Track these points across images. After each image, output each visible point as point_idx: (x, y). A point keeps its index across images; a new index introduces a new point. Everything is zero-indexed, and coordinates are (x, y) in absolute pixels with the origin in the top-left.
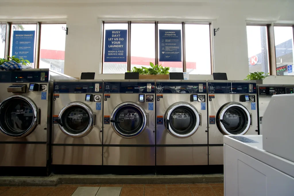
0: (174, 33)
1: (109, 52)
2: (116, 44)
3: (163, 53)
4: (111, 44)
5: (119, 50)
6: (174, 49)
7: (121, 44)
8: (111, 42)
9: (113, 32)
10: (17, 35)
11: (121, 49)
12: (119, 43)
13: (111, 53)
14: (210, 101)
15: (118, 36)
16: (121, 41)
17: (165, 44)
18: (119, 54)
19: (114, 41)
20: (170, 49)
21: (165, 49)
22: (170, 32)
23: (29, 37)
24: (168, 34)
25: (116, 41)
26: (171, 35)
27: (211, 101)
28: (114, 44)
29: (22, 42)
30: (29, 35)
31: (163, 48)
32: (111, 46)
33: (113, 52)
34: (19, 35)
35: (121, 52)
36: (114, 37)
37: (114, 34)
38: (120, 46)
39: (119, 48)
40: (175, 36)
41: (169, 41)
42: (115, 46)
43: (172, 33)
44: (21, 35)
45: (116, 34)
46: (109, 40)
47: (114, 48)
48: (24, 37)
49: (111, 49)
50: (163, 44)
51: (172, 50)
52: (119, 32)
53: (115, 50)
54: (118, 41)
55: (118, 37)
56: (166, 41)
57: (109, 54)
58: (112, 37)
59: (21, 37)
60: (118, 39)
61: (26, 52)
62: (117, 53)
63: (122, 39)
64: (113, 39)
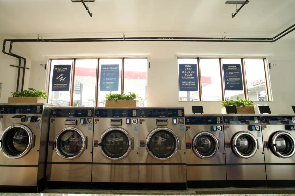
0: (235, 67)
1: (183, 82)
2: (188, 76)
3: (228, 83)
4: (184, 76)
5: (192, 81)
6: (236, 80)
7: (192, 76)
8: (184, 74)
9: (185, 66)
10: (104, 68)
11: (192, 80)
12: (191, 75)
13: (185, 83)
15: (189, 69)
16: (192, 73)
17: (229, 76)
18: (192, 84)
19: (186, 73)
20: (233, 80)
21: (229, 79)
22: (231, 66)
23: (114, 69)
24: (230, 67)
25: (188, 73)
26: (233, 68)
28: (186, 76)
29: (108, 74)
30: (114, 68)
31: (228, 79)
32: (184, 78)
33: (186, 82)
34: (106, 68)
35: (193, 82)
36: (186, 70)
37: (186, 68)
38: (192, 78)
39: (191, 79)
40: (236, 69)
41: (232, 73)
42: (188, 78)
43: (234, 67)
44: (108, 68)
45: (188, 68)
46: (182, 72)
47: (187, 79)
48: (110, 69)
49: (184, 80)
50: (227, 77)
51: (235, 81)
52: (191, 66)
53: (188, 81)
54: (190, 73)
55: (190, 71)
56: (230, 73)
57: (183, 84)
58: (185, 70)
59: (108, 69)
60: (190, 72)
61: (112, 82)
62: (190, 83)
63: (193, 72)
64: (186, 72)
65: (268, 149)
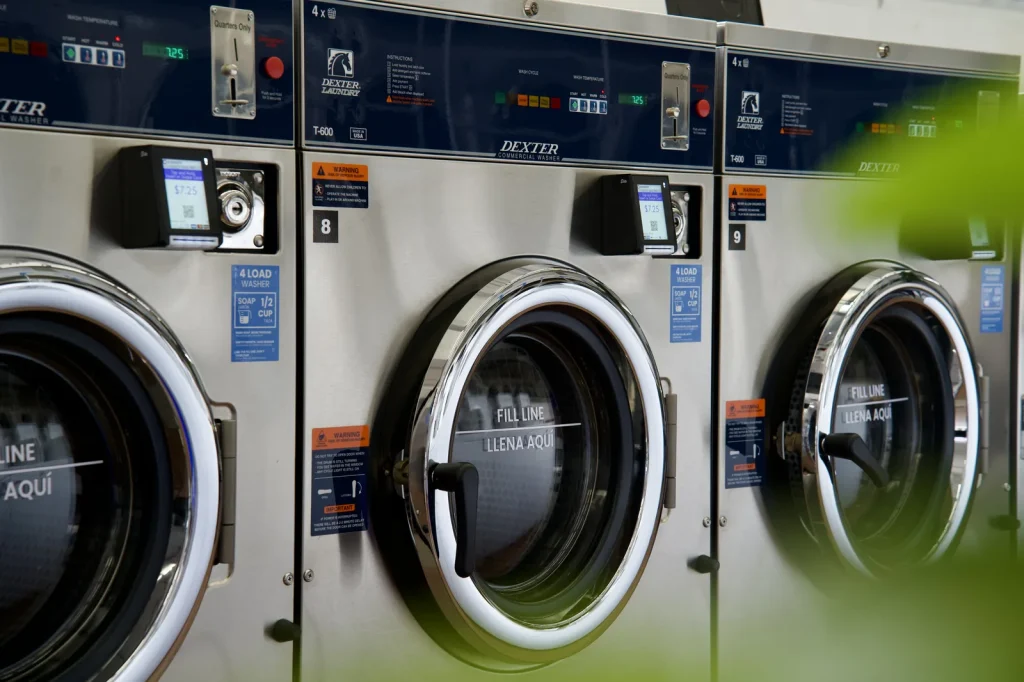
14: (733, 246)
27: (741, 246)
65: (349, 548)
